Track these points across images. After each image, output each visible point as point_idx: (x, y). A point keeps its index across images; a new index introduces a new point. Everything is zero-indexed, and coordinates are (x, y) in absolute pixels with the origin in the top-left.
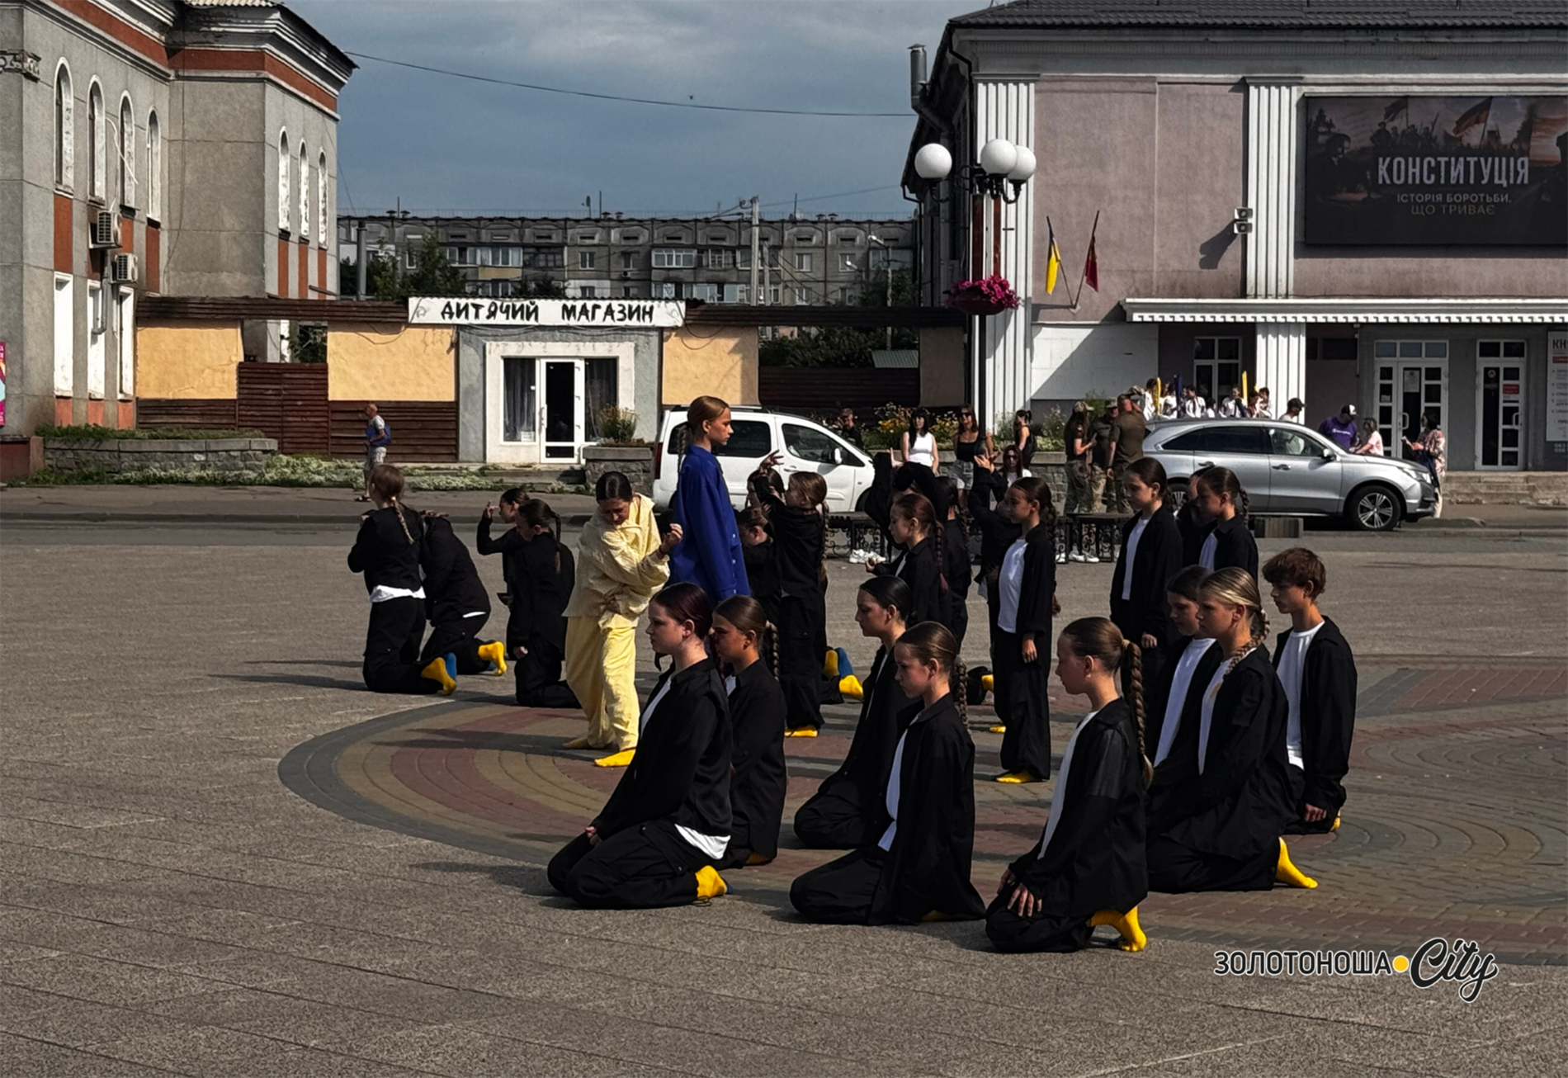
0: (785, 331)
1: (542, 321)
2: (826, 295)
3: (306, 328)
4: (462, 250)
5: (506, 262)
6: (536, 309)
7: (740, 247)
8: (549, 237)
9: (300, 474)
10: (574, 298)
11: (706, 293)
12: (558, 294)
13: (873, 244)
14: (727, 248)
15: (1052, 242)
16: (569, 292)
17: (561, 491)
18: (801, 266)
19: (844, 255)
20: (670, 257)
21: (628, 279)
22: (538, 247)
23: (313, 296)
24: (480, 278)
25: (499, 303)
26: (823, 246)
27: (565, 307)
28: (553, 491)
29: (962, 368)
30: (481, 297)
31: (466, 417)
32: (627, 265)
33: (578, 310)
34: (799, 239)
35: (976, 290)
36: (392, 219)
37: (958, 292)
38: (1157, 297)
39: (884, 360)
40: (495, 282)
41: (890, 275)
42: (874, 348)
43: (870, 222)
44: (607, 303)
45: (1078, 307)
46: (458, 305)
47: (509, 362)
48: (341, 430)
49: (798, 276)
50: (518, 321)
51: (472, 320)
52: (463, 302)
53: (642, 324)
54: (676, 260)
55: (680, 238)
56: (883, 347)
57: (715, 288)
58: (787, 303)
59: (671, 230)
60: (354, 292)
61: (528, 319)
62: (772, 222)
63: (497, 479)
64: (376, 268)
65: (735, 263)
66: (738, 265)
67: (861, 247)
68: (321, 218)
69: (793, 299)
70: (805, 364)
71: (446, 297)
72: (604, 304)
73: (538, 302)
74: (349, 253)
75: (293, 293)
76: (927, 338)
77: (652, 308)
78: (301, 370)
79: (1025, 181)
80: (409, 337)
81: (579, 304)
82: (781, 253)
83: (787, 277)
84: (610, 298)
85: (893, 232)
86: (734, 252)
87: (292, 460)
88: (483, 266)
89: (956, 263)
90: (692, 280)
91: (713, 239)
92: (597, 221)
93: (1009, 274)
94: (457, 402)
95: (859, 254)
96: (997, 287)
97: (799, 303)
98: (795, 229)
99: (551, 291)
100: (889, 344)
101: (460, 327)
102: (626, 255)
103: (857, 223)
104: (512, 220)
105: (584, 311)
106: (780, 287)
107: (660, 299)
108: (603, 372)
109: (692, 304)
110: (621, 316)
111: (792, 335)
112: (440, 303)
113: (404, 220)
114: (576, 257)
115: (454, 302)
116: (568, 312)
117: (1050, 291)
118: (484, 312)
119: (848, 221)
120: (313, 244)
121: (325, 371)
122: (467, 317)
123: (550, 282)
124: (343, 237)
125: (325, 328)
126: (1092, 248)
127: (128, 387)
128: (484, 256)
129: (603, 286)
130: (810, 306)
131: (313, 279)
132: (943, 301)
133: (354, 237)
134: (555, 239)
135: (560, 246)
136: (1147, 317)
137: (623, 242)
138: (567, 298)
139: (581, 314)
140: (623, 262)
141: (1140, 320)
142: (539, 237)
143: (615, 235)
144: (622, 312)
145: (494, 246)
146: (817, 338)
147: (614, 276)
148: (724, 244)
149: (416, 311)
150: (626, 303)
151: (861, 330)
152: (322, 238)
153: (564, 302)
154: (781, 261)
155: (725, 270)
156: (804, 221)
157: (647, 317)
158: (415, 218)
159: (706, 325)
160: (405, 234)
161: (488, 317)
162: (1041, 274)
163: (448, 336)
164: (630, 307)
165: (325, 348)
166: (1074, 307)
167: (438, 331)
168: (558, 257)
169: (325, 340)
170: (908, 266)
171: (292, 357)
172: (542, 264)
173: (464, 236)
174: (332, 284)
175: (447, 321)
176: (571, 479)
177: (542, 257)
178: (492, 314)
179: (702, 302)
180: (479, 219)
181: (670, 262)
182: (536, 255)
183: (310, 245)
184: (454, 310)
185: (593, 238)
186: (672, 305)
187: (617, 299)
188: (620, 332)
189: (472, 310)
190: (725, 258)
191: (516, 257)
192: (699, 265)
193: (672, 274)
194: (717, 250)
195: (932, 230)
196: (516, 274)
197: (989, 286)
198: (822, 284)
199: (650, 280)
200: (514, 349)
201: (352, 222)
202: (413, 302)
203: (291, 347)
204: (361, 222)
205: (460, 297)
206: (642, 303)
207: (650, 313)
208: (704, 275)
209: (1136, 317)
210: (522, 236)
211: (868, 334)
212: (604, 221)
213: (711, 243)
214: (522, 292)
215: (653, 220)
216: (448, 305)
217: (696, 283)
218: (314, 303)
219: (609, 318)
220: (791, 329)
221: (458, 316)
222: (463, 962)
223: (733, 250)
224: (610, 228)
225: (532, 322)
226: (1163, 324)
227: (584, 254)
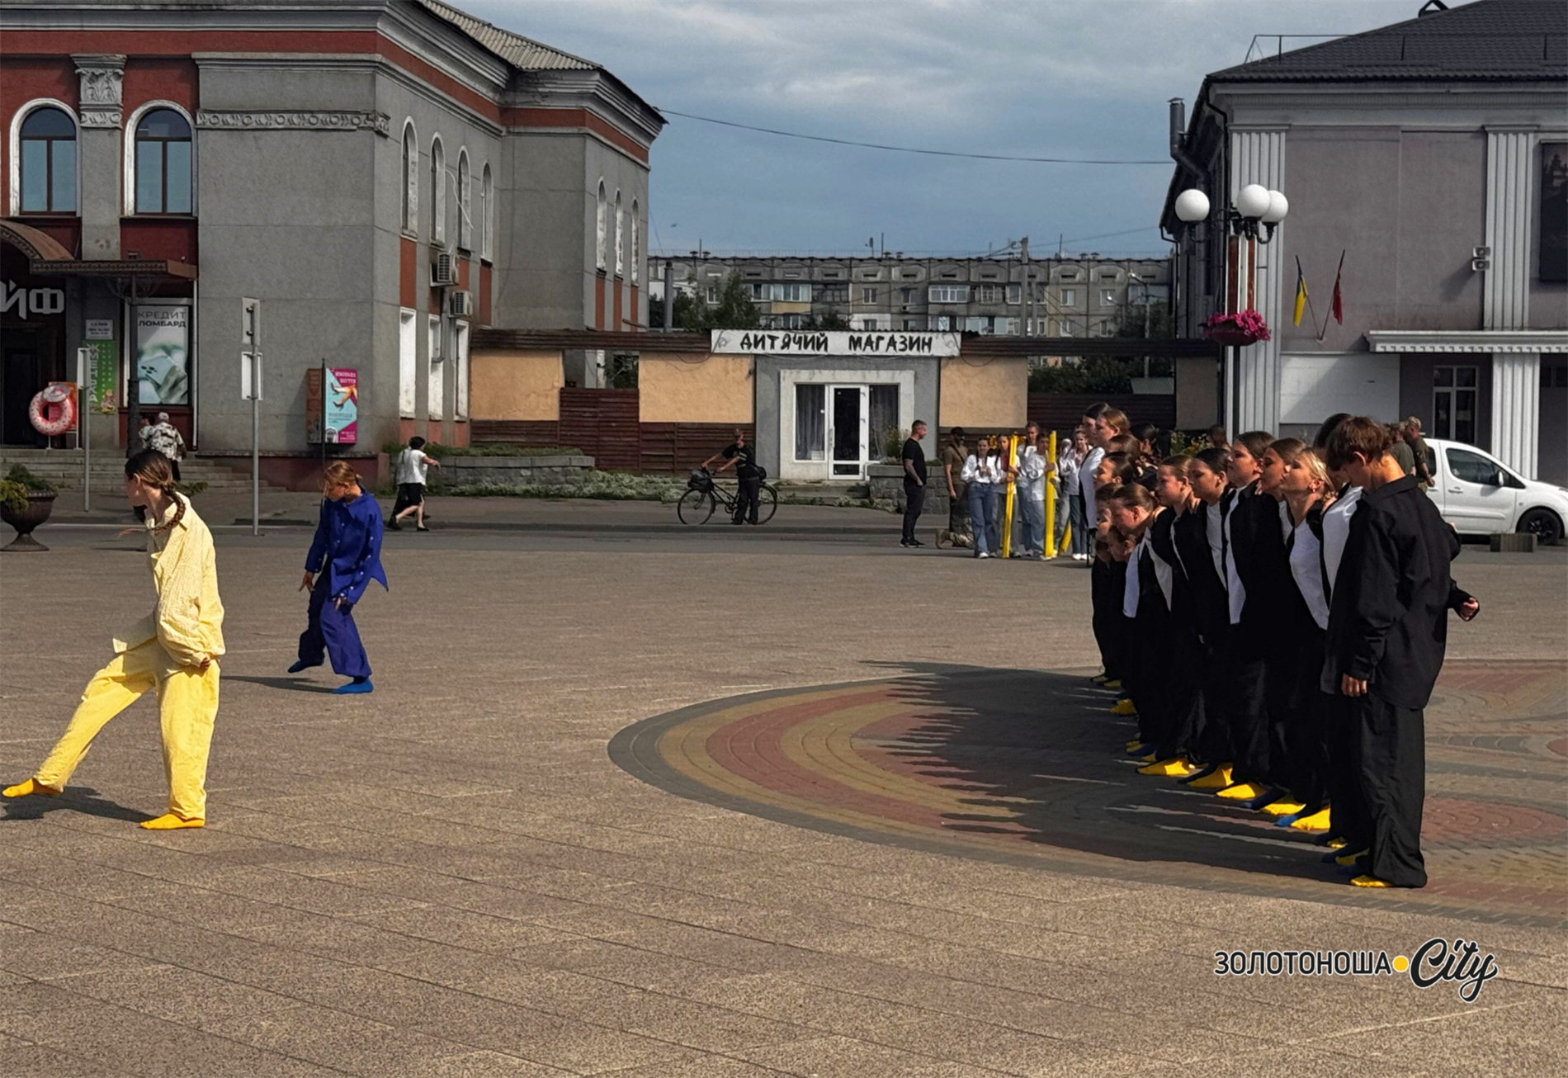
0: (1051, 361)
1: (831, 351)
2: (1088, 328)
3: (620, 357)
4: (757, 287)
5: (796, 297)
6: (826, 340)
7: (1009, 283)
8: (836, 275)
9: (614, 488)
10: (860, 331)
11: (978, 325)
12: (843, 327)
13: (1132, 281)
14: (997, 285)
15: (1300, 278)
16: (854, 325)
17: (847, 505)
18: (1065, 301)
19: (1105, 291)
20: (945, 293)
21: (907, 313)
22: (826, 284)
23: (626, 328)
24: (773, 312)
25: (792, 335)
26: (1086, 282)
27: (852, 338)
28: (840, 505)
29: (1215, 394)
30: (776, 329)
31: (762, 438)
32: (906, 300)
33: (864, 341)
34: (1064, 277)
35: (1231, 323)
36: (694, 259)
37: (1214, 325)
38: (1398, 329)
39: (1141, 387)
40: (787, 315)
41: (1148, 309)
42: (1132, 375)
43: (1129, 260)
44: (890, 334)
45: (1325, 338)
46: (756, 337)
47: (801, 388)
48: (646, 449)
49: (1063, 310)
50: (809, 351)
51: (768, 350)
52: (760, 334)
53: (921, 353)
54: (951, 295)
55: (954, 276)
56: (1141, 375)
57: (986, 321)
58: (1052, 335)
59: (947, 268)
60: (662, 325)
61: (818, 349)
62: (1039, 261)
63: (791, 493)
64: (682, 303)
65: (1004, 298)
66: (1008, 301)
67: (1120, 284)
68: (634, 259)
69: (1058, 331)
70: (1069, 390)
71: (744, 329)
72: (887, 336)
73: (827, 334)
74: (657, 289)
75: (609, 326)
76: (1183, 367)
77: (930, 339)
78: (616, 395)
79: (1276, 224)
80: (713, 366)
81: (864, 336)
82: (1047, 288)
83: (1052, 310)
84: (892, 330)
85: (1150, 269)
86: (1004, 288)
87: (608, 476)
88: (776, 301)
89: (1210, 298)
90: (965, 313)
91: (984, 276)
92: (879, 260)
93: (1260, 309)
94: (754, 424)
95: (1119, 290)
96: (1251, 321)
97: (1063, 334)
98: (1060, 267)
99: (836, 324)
100: (1146, 372)
101: (756, 356)
102: (905, 291)
103: (1118, 261)
104: (802, 259)
105: (869, 342)
106: (1046, 320)
107: (938, 331)
108: (886, 396)
109: (968, 336)
110: (902, 346)
111: (1056, 363)
112: (740, 334)
113: (706, 260)
114: (860, 293)
115: (751, 334)
116: (854, 343)
117: (1298, 323)
118: (778, 343)
119: (1109, 260)
120: (626, 282)
121: (636, 395)
122: (763, 347)
123: (835, 315)
124: (651, 274)
125: (637, 357)
126: (1337, 284)
127: (463, 408)
128: (777, 291)
129: (884, 320)
130: (1075, 338)
131: (626, 314)
132: (1198, 333)
133: (661, 275)
134: (842, 277)
135: (846, 283)
136: (1389, 348)
137: (903, 279)
138: (853, 331)
139: (866, 344)
140: (902, 297)
141: (1382, 350)
142: (827, 275)
143: (895, 273)
144: (902, 343)
145: (786, 283)
146: (1079, 367)
147: (895, 310)
148: (995, 280)
149: (718, 343)
150: (907, 335)
151: (1120, 359)
152: (634, 276)
153: (851, 333)
154: (1046, 295)
155: (996, 305)
156: (1069, 260)
157: (926, 348)
158: (716, 258)
159: (980, 356)
160: (706, 272)
161: (783, 348)
162: (1290, 308)
163: (747, 365)
164: (911, 338)
165: (636, 376)
166: (1321, 339)
167: (738, 360)
168: (843, 293)
169: (637, 367)
170: (1165, 300)
171: (607, 383)
172: (829, 299)
173: (759, 274)
174: (643, 318)
175: (746, 350)
176: (857, 494)
177: (829, 293)
178: (786, 345)
179: (976, 334)
180: (773, 259)
181: (945, 297)
182: (823, 291)
183: (607, 277)
184: (752, 341)
185: (875, 276)
186: (949, 337)
187: (899, 331)
188: (900, 362)
189: (768, 342)
190: (996, 294)
191: (805, 293)
192: (972, 300)
193: (947, 308)
194: (988, 286)
195: (1188, 268)
196: (807, 308)
197: (1243, 320)
198: (1084, 318)
199: (926, 314)
200: (805, 377)
201: (660, 262)
202: (715, 334)
203: (607, 374)
204: (669, 262)
205: (757, 329)
206: (922, 335)
207: (929, 344)
208: (975, 309)
209: (1379, 348)
210: (811, 275)
211: (1126, 363)
212: (885, 260)
213: (983, 280)
214: (810, 325)
215: (930, 259)
216: (747, 337)
217: (968, 316)
218: (627, 336)
219: (891, 348)
220: (1056, 358)
221: (756, 346)
222: (779, 920)
223: (1003, 286)
224: (891, 266)
225: (822, 352)
226: (1404, 356)
227: (867, 290)
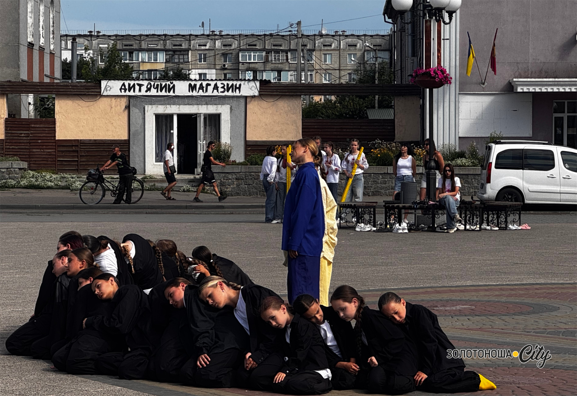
0: (317, 98)
1: (177, 93)
2: (340, 78)
3: (43, 98)
4: (131, 53)
5: (156, 59)
6: (174, 86)
7: (290, 50)
8: (181, 45)
9: (40, 182)
10: (195, 80)
11: (271, 76)
12: (186, 78)
13: (367, 48)
14: (283, 51)
15: (470, 47)
16: (192, 77)
17: (188, 191)
18: (325, 61)
19: (350, 55)
20: (250, 56)
21: (226, 69)
22: (174, 51)
23: (46, 80)
24: (141, 69)
25: (152, 83)
26: (338, 49)
27: (190, 85)
28: (184, 191)
29: (419, 119)
30: (142, 80)
31: (134, 149)
32: (225, 61)
33: (198, 87)
34: (324, 46)
35: (427, 74)
36: (91, 36)
37: (417, 76)
38: (531, 78)
39: (374, 114)
40: (150, 71)
41: (377, 66)
42: (368, 108)
43: (365, 35)
44: (215, 82)
45: (486, 84)
46: (129, 84)
47: (158, 117)
48: (63, 157)
49: (324, 67)
50: (163, 93)
51: (137, 93)
52: (132, 83)
53: (234, 94)
54: (254, 58)
55: (255, 45)
56: (374, 107)
57: (276, 74)
58: (318, 82)
59: (250, 41)
60: (70, 78)
61: (169, 92)
62: (308, 36)
63: (153, 184)
64: (82, 63)
65: (287, 59)
66: (289, 60)
67: (361, 50)
68: (51, 36)
69: (321, 80)
70: (328, 117)
71: (122, 80)
72: (213, 83)
73: (175, 82)
74: (67, 55)
75: (36, 79)
76: (399, 103)
77: (240, 85)
78: (41, 123)
79: (454, 12)
80: (102, 103)
81: (198, 84)
82: (314, 53)
83: (317, 67)
84: (216, 80)
85: (378, 41)
86: (287, 53)
87: (36, 174)
88: (143, 62)
89: (415, 59)
90: (263, 69)
91: (274, 45)
92: (208, 36)
93: (445, 65)
94: (129, 140)
95: (359, 54)
96: (440, 73)
97: (324, 82)
98: (322, 40)
99: (183, 77)
100: (377, 105)
101: (130, 97)
102: (225, 55)
103: (358, 36)
104: (159, 36)
105: (201, 87)
106: (314, 73)
107: (245, 80)
108: (212, 122)
109: (264, 84)
110: (222, 90)
111: (321, 100)
112: (119, 83)
113: (98, 36)
114: (196, 56)
115: (127, 83)
116: (192, 88)
117: (469, 75)
118: (144, 89)
119: (353, 35)
120: (47, 51)
121: (54, 123)
122: (134, 91)
123: (181, 71)
124: (63, 46)
125: (54, 98)
126: (493, 50)
128: (143, 56)
129: (212, 74)
130: (331, 84)
131: (47, 71)
132: (407, 80)
133: (70, 46)
134: (184, 47)
135: (187, 50)
136: (525, 90)
137: (223, 48)
138: (191, 80)
139: (199, 89)
140: (223, 59)
141: (521, 91)
142: (175, 45)
143: (218, 44)
144: (223, 87)
145: (149, 50)
146: (335, 102)
147: (218, 67)
148: (281, 48)
149: (106, 88)
150: (225, 83)
151: (360, 97)
152: (52, 47)
153: (190, 82)
154: (314, 58)
155: (282, 63)
156: (327, 35)
157: (237, 90)
158: (104, 35)
159: (271, 95)
160: (98, 44)
161: (146, 91)
162: (464, 64)
163: (123, 102)
164: (228, 85)
165: (54, 110)
166: (484, 84)
167: (119, 99)
168: (186, 57)
169: (54, 105)
170: (387, 61)
171: (35, 115)
172: (176, 61)
173: (132, 45)
174: (58, 74)
175: (123, 93)
176: (194, 184)
177: (176, 56)
178: (149, 90)
179: (269, 81)
180: (141, 36)
181: (250, 59)
182: (173, 55)
183: (45, 51)
184: (127, 87)
185: (205, 45)
186: (252, 84)
187: (220, 80)
188: (221, 100)
189: (137, 88)
190: (282, 56)
191: (161, 57)
192: (267, 61)
193: (252, 66)
194: (277, 52)
195: (401, 40)
196: (162, 67)
197: (434, 72)
198: (338, 71)
199: (239, 69)
200: (161, 109)
201: (68, 38)
202: (104, 83)
203: (36, 109)
204: (74, 38)
205: (130, 80)
206: (235, 83)
207: (239, 88)
208: (269, 66)
209: (519, 90)
210: (165, 45)
211: (364, 99)
212: (212, 36)
213: (273, 48)
214: (165, 76)
215: (240, 35)
216: (124, 85)
217: (265, 71)
218: (47, 85)
219: (215, 91)
220: (320, 97)
221: (129, 91)
223: (286, 52)
224: (216, 40)
225: (171, 93)
226: (535, 94)
227: (200, 55)
